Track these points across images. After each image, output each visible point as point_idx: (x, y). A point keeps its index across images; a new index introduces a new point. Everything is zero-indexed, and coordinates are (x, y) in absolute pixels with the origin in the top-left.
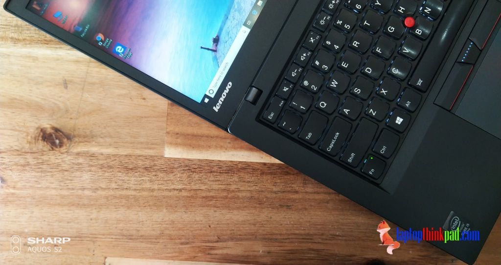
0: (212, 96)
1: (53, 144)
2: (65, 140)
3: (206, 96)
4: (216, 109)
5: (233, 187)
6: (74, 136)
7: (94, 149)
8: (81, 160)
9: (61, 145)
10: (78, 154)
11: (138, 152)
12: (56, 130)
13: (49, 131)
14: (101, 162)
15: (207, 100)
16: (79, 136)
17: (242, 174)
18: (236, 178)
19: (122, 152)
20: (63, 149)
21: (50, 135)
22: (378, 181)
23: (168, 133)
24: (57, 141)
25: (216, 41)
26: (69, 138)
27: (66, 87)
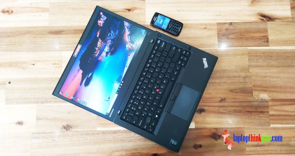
0: (109, 113)
1: (67, 129)
2: (70, 128)
3: (107, 113)
4: (110, 116)
5: (116, 137)
6: (72, 127)
7: (78, 130)
8: (74, 133)
9: (69, 129)
10: (74, 131)
11: (90, 130)
12: (68, 125)
13: (66, 126)
14: (80, 133)
15: (107, 114)
16: (74, 126)
17: (118, 133)
18: (116, 135)
19: (86, 130)
20: (70, 130)
21: (66, 127)
22: (153, 133)
23: (98, 124)
24: (68, 129)
25: (109, 98)
26: (71, 127)
27: (70, 114)
